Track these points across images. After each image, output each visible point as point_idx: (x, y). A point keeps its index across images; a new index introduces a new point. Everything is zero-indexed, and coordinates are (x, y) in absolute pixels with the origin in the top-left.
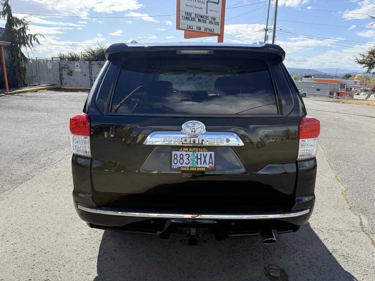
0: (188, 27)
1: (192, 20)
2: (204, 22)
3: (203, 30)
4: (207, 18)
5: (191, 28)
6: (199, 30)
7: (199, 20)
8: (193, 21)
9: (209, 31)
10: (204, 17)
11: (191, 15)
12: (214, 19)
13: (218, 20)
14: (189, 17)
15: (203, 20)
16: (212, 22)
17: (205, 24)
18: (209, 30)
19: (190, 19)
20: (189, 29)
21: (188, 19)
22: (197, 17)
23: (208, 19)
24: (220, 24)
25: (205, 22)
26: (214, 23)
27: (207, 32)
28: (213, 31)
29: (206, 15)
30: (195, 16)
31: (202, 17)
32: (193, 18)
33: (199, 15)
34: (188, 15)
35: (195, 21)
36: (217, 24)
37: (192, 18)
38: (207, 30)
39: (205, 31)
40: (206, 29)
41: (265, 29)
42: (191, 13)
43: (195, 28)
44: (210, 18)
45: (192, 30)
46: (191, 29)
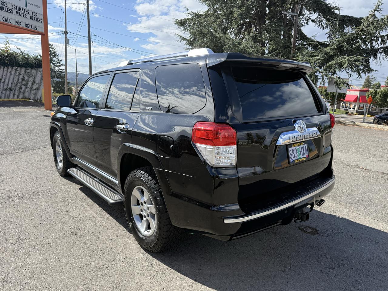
0: (4, 19)
1: (9, 11)
2: (24, 16)
3: (23, 25)
4: (27, 12)
5: (9, 21)
6: (19, 26)
7: (17, 13)
8: (10, 13)
9: (32, 28)
10: (24, 10)
11: (6, 5)
12: (36, 15)
13: (41, 17)
14: (4, 6)
15: (22, 13)
16: (34, 18)
17: (25, 18)
18: (31, 26)
19: (6, 10)
20: (6, 22)
21: (3, 9)
22: (15, 9)
23: (28, 14)
24: (43, 21)
25: (26, 16)
26: (36, 19)
27: (29, 28)
28: (35, 28)
29: (26, 8)
30: (12, 7)
31: (20, 9)
32: (10, 9)
33: (17, 7)
34: (3, 4)
35: (12, 13)
36: (39, 21)
37: (8, 9)
38: (29, 27)
39: (26, 27)
40: (27, 25)
41: (64, 31)
42: (6, 3)
43: (13, 23)
44: (31, 13)
45: (10, 24)
46: (8, 23)
